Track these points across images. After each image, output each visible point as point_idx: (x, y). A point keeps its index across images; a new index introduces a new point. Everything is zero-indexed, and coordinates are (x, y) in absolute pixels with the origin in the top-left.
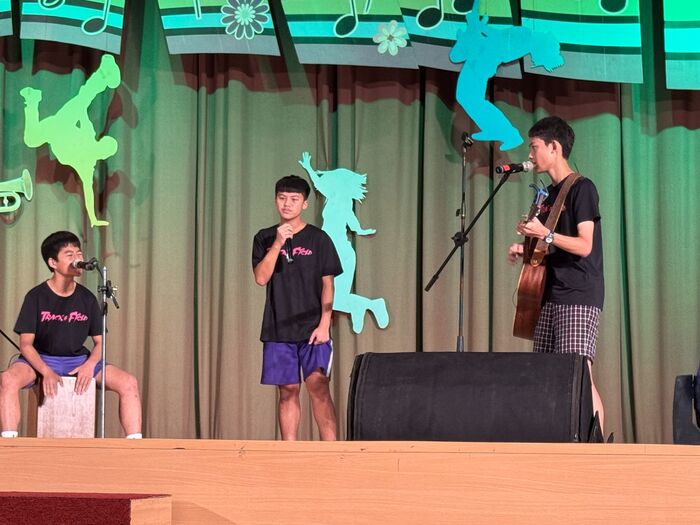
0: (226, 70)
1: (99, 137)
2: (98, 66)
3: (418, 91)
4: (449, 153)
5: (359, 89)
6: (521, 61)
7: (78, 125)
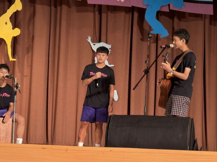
0: (61, 5)
1: (13, 28)
2: (14, 2)
3: (131, 15)
4: (141, 38)
5: (109, 13)
6: (169, 5)
7: (6, 23)
